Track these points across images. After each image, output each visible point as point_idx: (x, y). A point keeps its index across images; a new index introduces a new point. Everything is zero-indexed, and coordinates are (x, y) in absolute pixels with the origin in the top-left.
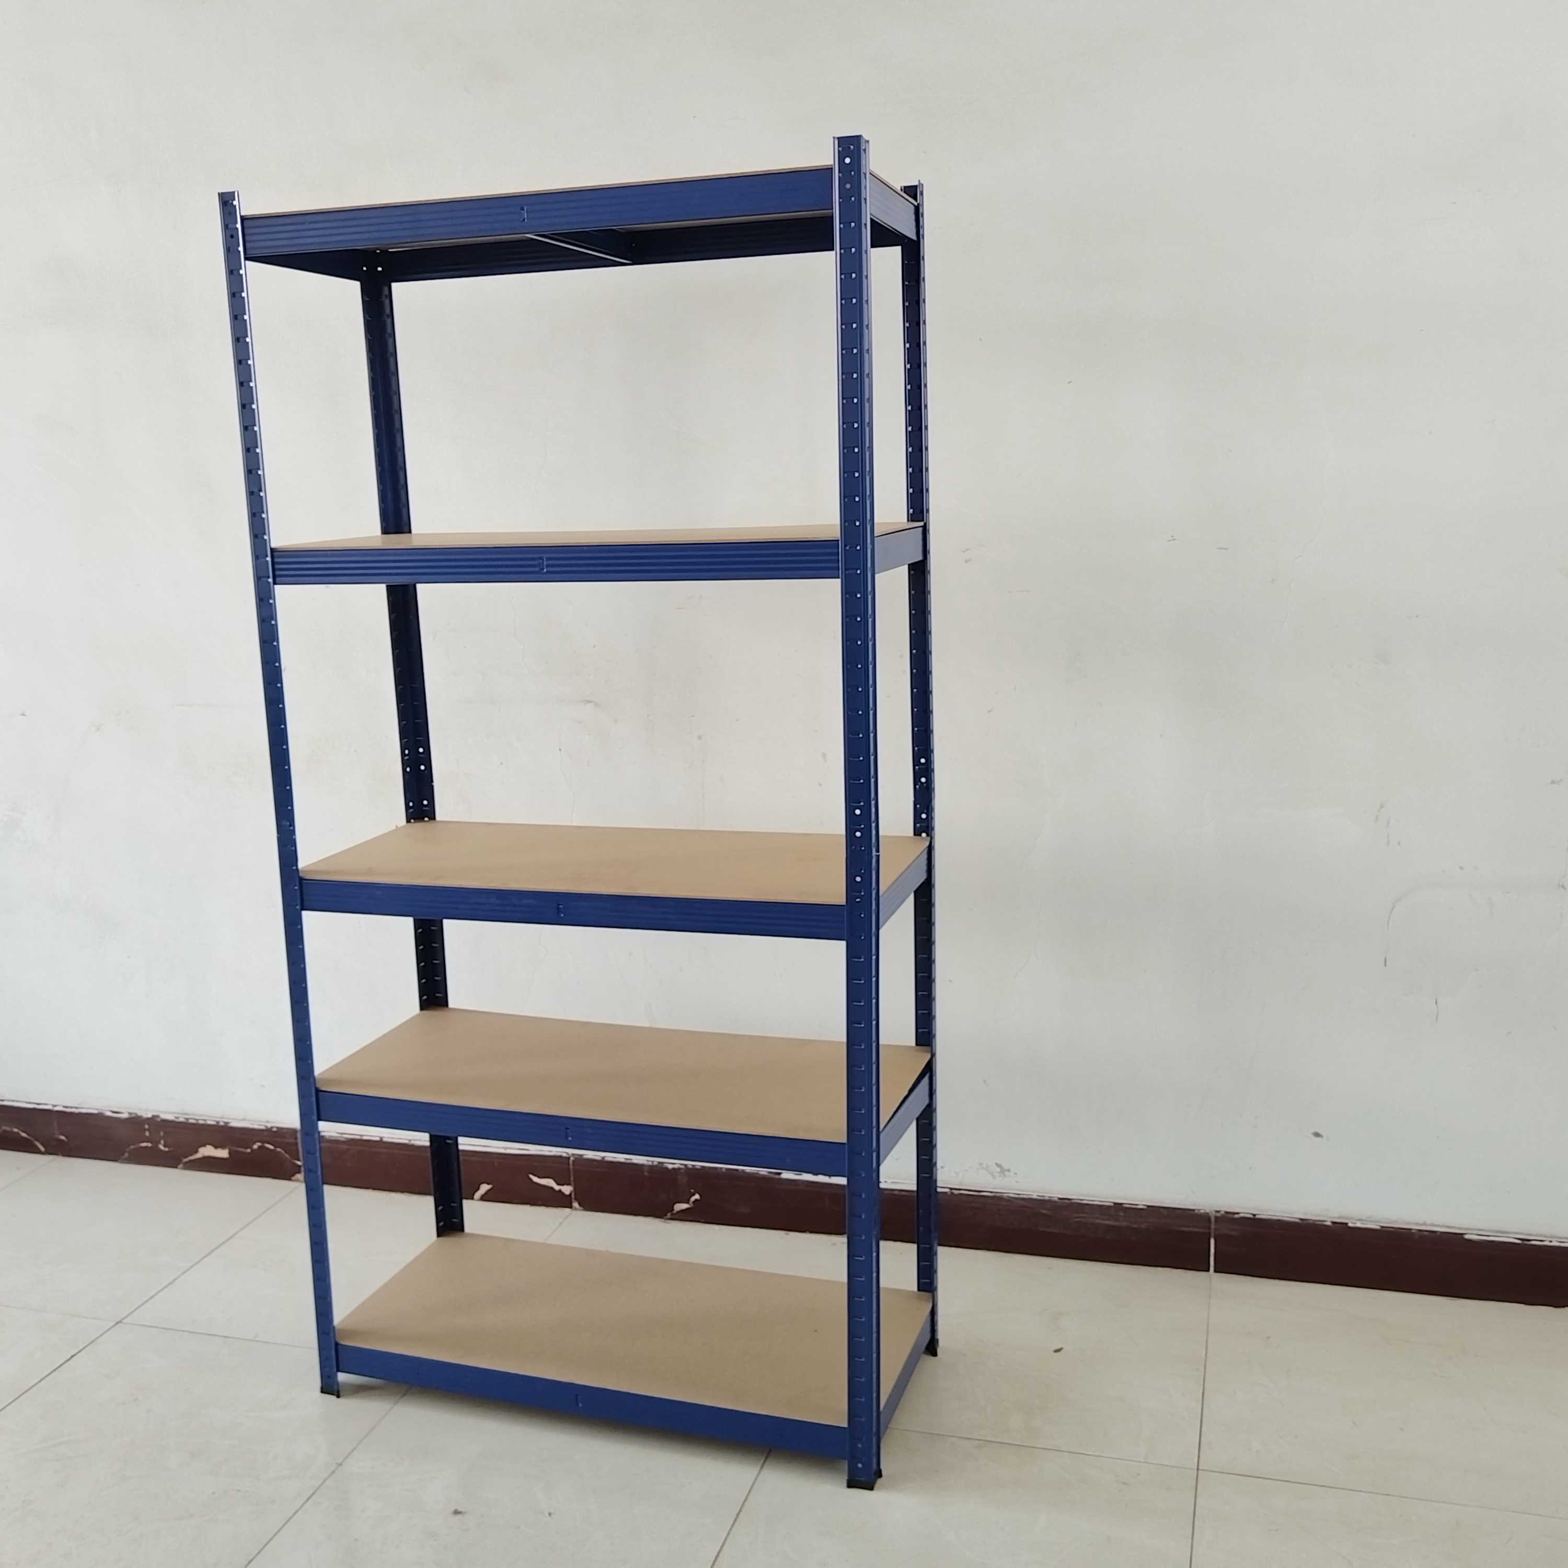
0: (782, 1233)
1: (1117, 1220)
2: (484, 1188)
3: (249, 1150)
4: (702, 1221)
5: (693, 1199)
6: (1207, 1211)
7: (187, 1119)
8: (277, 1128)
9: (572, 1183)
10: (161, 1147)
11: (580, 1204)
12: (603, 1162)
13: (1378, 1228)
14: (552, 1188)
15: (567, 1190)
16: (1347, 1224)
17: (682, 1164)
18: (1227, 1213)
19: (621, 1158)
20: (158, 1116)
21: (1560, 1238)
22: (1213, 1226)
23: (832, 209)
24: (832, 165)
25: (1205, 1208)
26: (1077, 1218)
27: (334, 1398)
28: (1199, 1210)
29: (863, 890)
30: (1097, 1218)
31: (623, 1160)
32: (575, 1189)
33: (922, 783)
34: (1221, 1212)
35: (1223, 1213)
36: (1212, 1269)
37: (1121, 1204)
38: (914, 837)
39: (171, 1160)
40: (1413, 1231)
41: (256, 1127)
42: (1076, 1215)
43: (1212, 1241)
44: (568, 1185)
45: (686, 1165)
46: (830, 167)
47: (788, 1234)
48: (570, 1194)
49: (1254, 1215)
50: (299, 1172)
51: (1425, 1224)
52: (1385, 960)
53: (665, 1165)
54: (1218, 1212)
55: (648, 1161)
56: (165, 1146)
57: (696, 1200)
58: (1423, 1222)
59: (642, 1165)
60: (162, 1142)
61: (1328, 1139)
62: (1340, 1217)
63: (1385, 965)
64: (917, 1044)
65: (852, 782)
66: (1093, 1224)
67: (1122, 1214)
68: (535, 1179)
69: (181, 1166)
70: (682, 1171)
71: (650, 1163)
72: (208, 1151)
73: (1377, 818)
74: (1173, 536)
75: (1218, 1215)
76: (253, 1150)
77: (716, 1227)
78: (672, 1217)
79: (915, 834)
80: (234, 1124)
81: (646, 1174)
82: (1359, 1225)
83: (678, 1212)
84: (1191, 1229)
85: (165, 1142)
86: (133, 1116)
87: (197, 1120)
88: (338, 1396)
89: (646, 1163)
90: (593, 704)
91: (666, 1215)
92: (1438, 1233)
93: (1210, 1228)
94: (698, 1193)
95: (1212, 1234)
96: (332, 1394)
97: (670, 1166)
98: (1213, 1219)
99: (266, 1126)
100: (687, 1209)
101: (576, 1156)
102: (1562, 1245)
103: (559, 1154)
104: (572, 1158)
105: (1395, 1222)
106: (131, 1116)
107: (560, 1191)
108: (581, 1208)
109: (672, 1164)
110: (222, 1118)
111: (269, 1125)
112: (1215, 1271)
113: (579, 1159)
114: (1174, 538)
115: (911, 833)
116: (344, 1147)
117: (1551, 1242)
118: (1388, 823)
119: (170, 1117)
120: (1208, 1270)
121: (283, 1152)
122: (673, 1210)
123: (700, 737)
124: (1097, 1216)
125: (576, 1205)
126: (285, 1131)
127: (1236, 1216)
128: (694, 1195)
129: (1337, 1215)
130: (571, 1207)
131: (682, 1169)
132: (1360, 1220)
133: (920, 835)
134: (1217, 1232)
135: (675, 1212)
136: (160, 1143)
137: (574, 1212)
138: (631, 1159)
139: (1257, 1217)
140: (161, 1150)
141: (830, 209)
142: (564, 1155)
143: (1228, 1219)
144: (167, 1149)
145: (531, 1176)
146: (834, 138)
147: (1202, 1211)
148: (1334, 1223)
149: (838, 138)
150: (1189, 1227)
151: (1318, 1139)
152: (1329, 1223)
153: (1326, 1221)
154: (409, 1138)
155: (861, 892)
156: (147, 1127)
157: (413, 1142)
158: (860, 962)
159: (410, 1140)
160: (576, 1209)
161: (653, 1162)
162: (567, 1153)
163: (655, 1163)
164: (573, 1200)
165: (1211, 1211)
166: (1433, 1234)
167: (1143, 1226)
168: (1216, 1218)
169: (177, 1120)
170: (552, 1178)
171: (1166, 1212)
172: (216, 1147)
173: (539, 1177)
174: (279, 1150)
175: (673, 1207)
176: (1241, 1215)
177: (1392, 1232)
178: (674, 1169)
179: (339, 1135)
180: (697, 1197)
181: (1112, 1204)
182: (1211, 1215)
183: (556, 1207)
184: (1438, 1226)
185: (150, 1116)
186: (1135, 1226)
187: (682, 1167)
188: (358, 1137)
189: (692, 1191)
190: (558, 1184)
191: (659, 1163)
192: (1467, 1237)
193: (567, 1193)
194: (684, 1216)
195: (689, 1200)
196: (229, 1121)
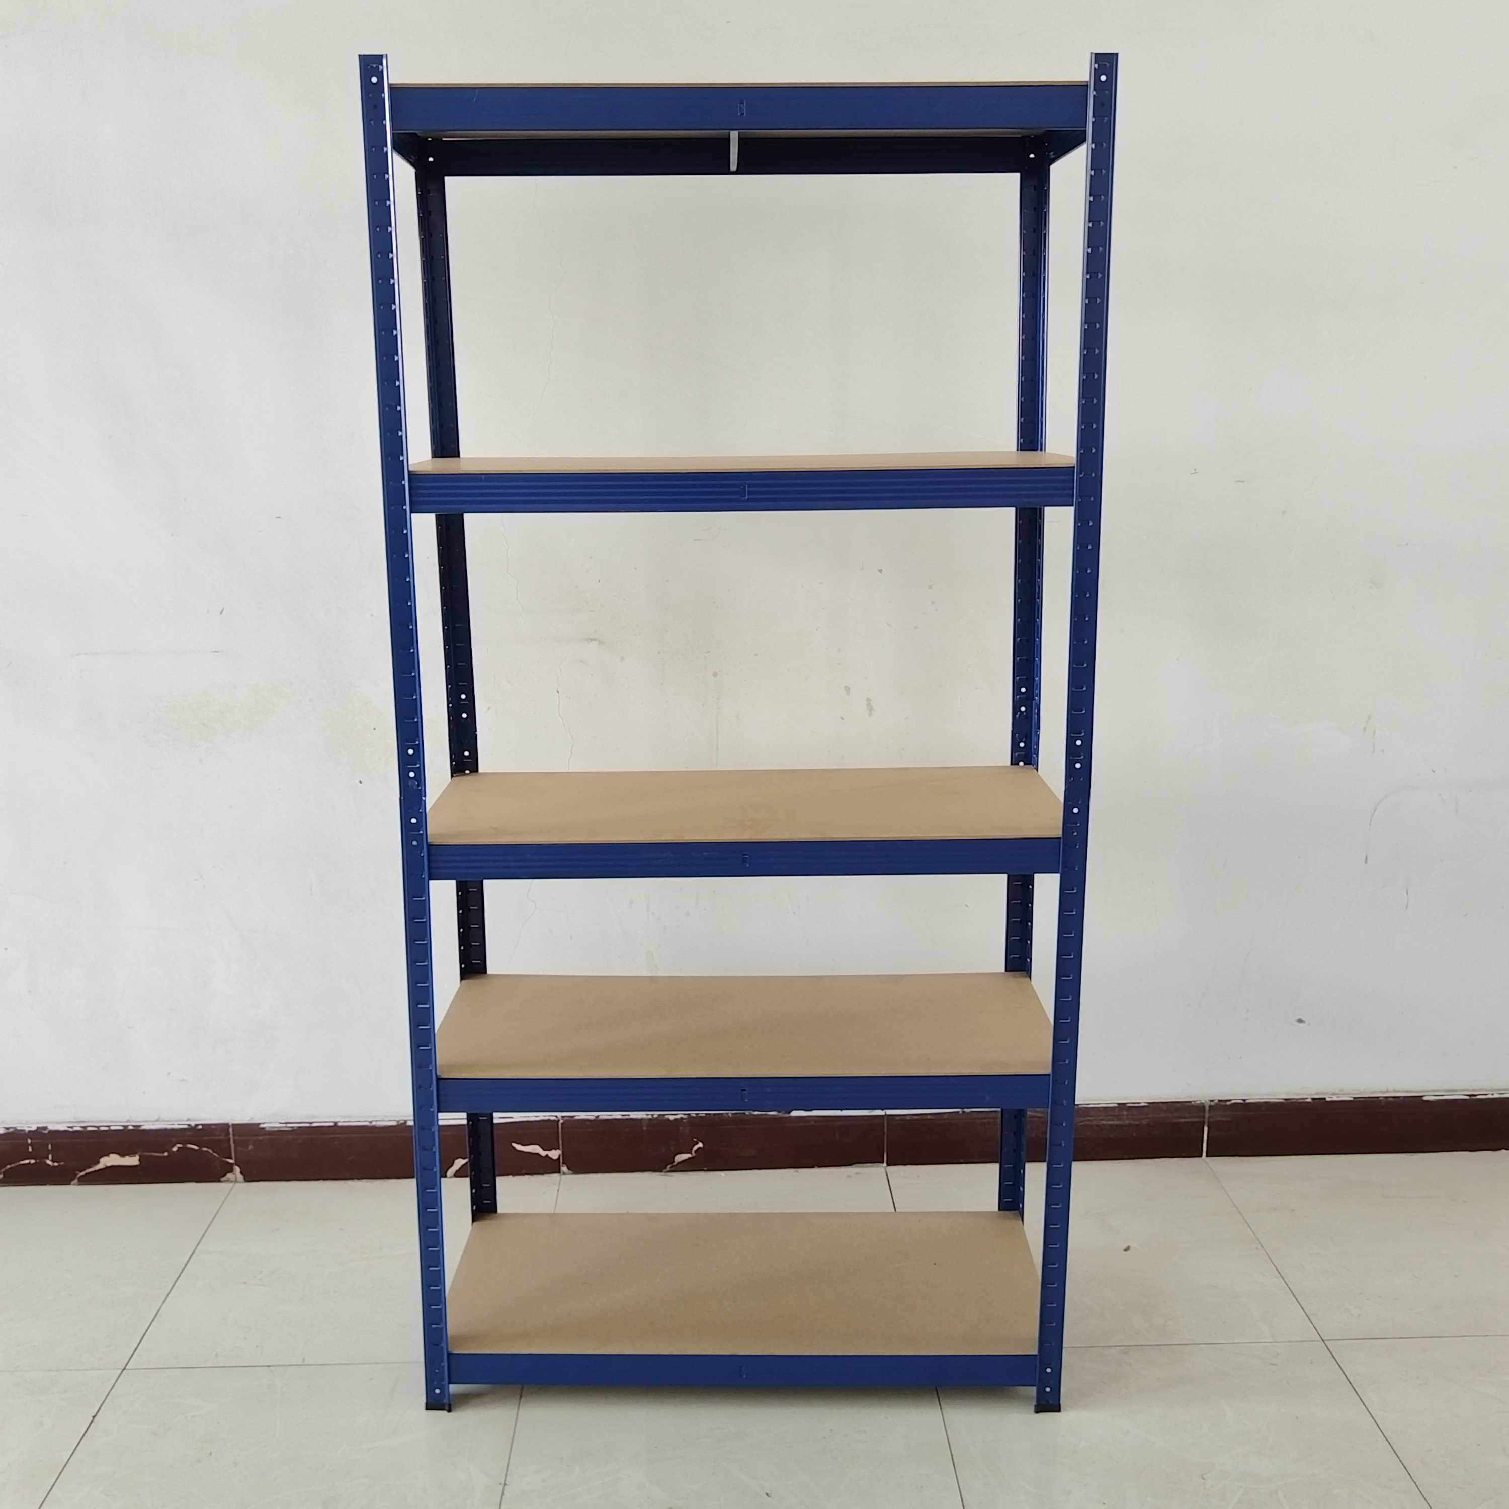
0: (791, 1171)
1: (1120, 1120)
2: (459, 1163)
3: (166, 1154)
4: (705, 1169)
5: (696, 1148)
6: (1203, 1101)
7: (85, 1127)
8: (202, 1125)
9: (561, 1147)
10: (49, 1162)
11: (569, 1169)
12: (597, 1120)
13: (1352, 1099)
14: (538, 1154)
15: (555, 1154)
16: (1325, 1099)
17: (684, 1114)
18: (1219, 1101)
19: (617, 1115)
20: (45, 1128)
21: (1500, 1090)
22: (1207, 1115)
23: (1086, 127)
24: (1087, 82)
25: (1201, 1099)
26: (1082, 1122)
27: (444, 1413)
28: (1195, 1101)
29: (1079, 822)
30: (1101, 1120)
31: (620, 1117)
32: (563, 1153)
33: (1022, 712)
34: (1215, 1101)
35: (1217, 1101)
36: (1204, 1154)
37: (1125, 1104)
38: (1012, 766)
39: (60, 1177)
40: (1381, 1098)
41: (176, 1127)
42: (1082, 1119)
43: (1206, 1129)
44: (556, 1149)
45: (689, 1114)
46: (1086, 84)
47: (798, 1172)
48: (559, 1159)
49: (1244, 1100)
50: (231, 1171)
51: (1387, 1091)
52: (1366, 858)
53: (667, 1116)
54: (1212, 1101)
55: (648, 1115)
56: (53, 1161)
57: (699, 1148)
58: (1385, 1090)
59: (641, 1120)
60: (50, 1157)
61: (1309, 1024)
62: (1316, 1094)
63: (1366, 862)
64: (1006, 970)
65: (1073, 712)
66: (1098, 1126)
67: (1125, 1113)
68: (519, 1147)
69: (76, 1181)
70: (684, 1121)
71: (650, 1117)
72: (113, 1160)
73: (1365, 729)
74: (1195, 470)
75: (1212, 1103)
76: (171, 1154)
77: (723, 1174)
78: (673, 1169)
79: (1012, 764)
80: (146, 1127)
81: (645, 1128)
82: (1335, 1098)
83: (679, 1163)
84: (1186, 1120)
85: (52, 1157)
86: (11, 1130)
87: (98, 1127)
88: (449, 1411)
89: (645, 1116)
90: (596, 643)
91: (666, 1168)
92: (1402, 1098)
93: (1204, 1117)
94: (701, 1141)
95: (1206, 1121)
96: (443, 1410)
97: (672, 1118)
98: (1207, 1108)
99: (189, 1125)
100: (689, 1159)
101: (566, 1118)
102: (1502, 1096)
103: (547, 1118)
104: (561, 1121)
105: (1362, 1092)
106: (6, 1131)
107: (547, 1156)
108: (571, 1172)
109: (672, 1116)
110: (128, 1121)
111: (193, 1124)
112: (1207, 1156)
113: (570, 1121)
114: (1197, 471)
115: (1008, 763)
116: (290, 1137)
117: (1493, 1094)
118: (1374, 733)
119: (62, 1127)
120: (1201, 1156)
121: (211, 1151)
122: (674, 1162)
123: (715, 674)
124: (1102, 1118)
125: (564, 1169)
126: (214, 1127)
127: (1228, 1103)
128: (697, 1143)
129: (1314, 1092)
130: (559, 1172)
131: (685, 1119)
132: (1334, 1094)
133: (1018, 764)
134: (1212, 1120)
135: (675, 1164)
136: (48, 1158)
137: (563, 1177)
138: (629, 1115)
139: (1247, 1101)
140: (49, 1165)
141: (1083, 127)
142: (554, 1118)
143: (1221, 1106)
144: (56, 1164)
145: (514, 1145)
146: (1091, 53)
147: (1198, 1102)
148: (1313, 1099)
149: (1096, 54)
150: (1185, 1118)
151: (1302, 1024)
152: (1309, 1100)
153: (1307, 1098)
154: (370, 1119)
155: (1077, 824)
156: (29, 1141)
157: (374, 1123)
158: (1074, 893)
159: (371, 1122)
160: (564, 1173)
161: (652, 1115)
162: (556, 1116)
163: (655, 1116)
164: (561, 1164)
165: (1206, 1101)
166: (1397, 1099)
167: (1144, 1122)
168: (1210, 1106)
169: (70, 1130)
170: (539, 1145)
171: (1165, 1107)
172: (122, 1155)
173: (523, 1145)
174: (205, 1149)
175: (674, 1159)
176: (1233, 1101)
177: (1365, 1101)
178: (675, 1119)
179: (284, 1125)
180: (700, 1145)
181: (1116, 1105)
182: (1206, 1104)
183: (543, 1174)
184: (1398, 1091)
185: (34, 1128)
186: (1137, 1123)
187: (685, 1116)
188: (308, 1125)
189: (695, 1140)
190: (544, 1150)
191: (659, 1115)
192: (1425, 1098)
193: (555, 1158)
194: (685, 1167)
195: (692, 1149)
196: (141, 1124)
